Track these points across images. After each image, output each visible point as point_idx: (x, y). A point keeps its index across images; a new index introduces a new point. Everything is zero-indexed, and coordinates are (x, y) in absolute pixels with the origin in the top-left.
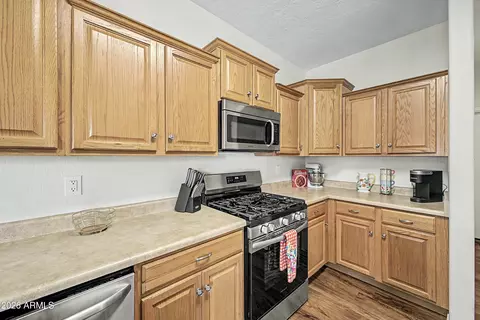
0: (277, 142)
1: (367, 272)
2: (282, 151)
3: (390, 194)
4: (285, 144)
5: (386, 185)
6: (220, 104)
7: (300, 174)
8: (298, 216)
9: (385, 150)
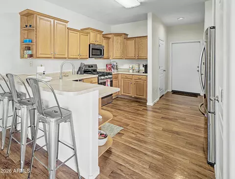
0: (103, 55)
1: (130, 95)
2: (105, 57)
3: (139, 72)
4: (105, 55)
5: (137, 69)
6: (90, 45)
7: (109, 66)
8: (110, 76)
9: (137, 58)
